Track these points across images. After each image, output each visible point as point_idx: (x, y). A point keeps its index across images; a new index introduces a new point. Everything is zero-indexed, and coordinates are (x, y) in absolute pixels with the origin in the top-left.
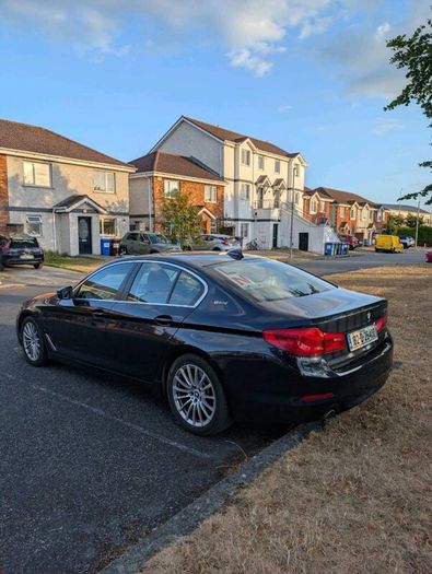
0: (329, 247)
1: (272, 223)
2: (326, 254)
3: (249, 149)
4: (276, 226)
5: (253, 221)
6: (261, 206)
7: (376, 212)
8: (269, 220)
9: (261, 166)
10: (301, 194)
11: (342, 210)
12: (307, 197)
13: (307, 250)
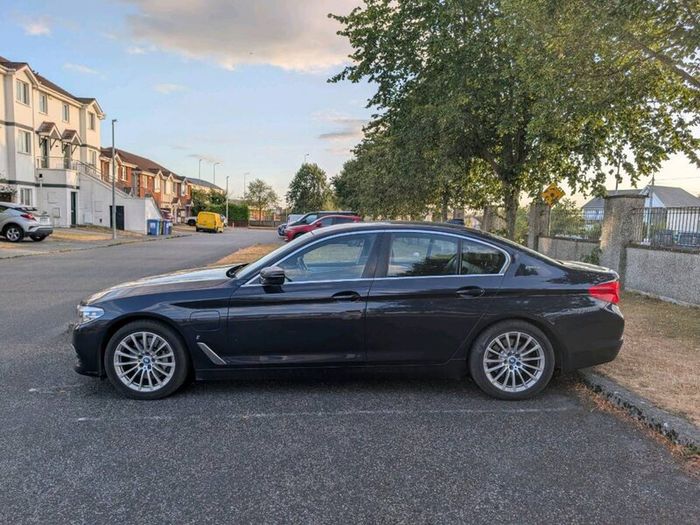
0: (153, 225)
1: (69, 191)
2: (149, 234)
3: (27, 80)
4: (74, 195)
5: (37, 185)
6: (45, 164)
7: (179, 184)
8: (65, 186)
9: (45, 108)
10: (98, 154)
11: (144, 180)
12: (105, 159)
13: (123, 229)
